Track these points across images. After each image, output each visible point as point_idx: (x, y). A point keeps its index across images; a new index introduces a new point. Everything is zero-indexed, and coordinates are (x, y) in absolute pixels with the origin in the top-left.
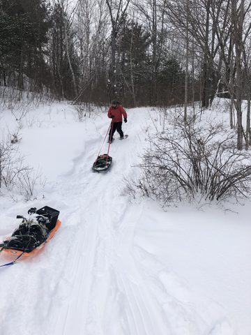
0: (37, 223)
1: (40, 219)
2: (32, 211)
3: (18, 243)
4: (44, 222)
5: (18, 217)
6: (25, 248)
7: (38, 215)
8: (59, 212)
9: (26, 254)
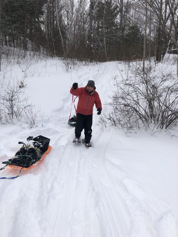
0: (33, 147)
1: (36, 144)
2: (30, 138)
3: (19, 161)
4: (38, 146)
5: (20, 143)
6: (24, 164)
7: (34, 141)
8: (49, 140)
9: (25, 169)
